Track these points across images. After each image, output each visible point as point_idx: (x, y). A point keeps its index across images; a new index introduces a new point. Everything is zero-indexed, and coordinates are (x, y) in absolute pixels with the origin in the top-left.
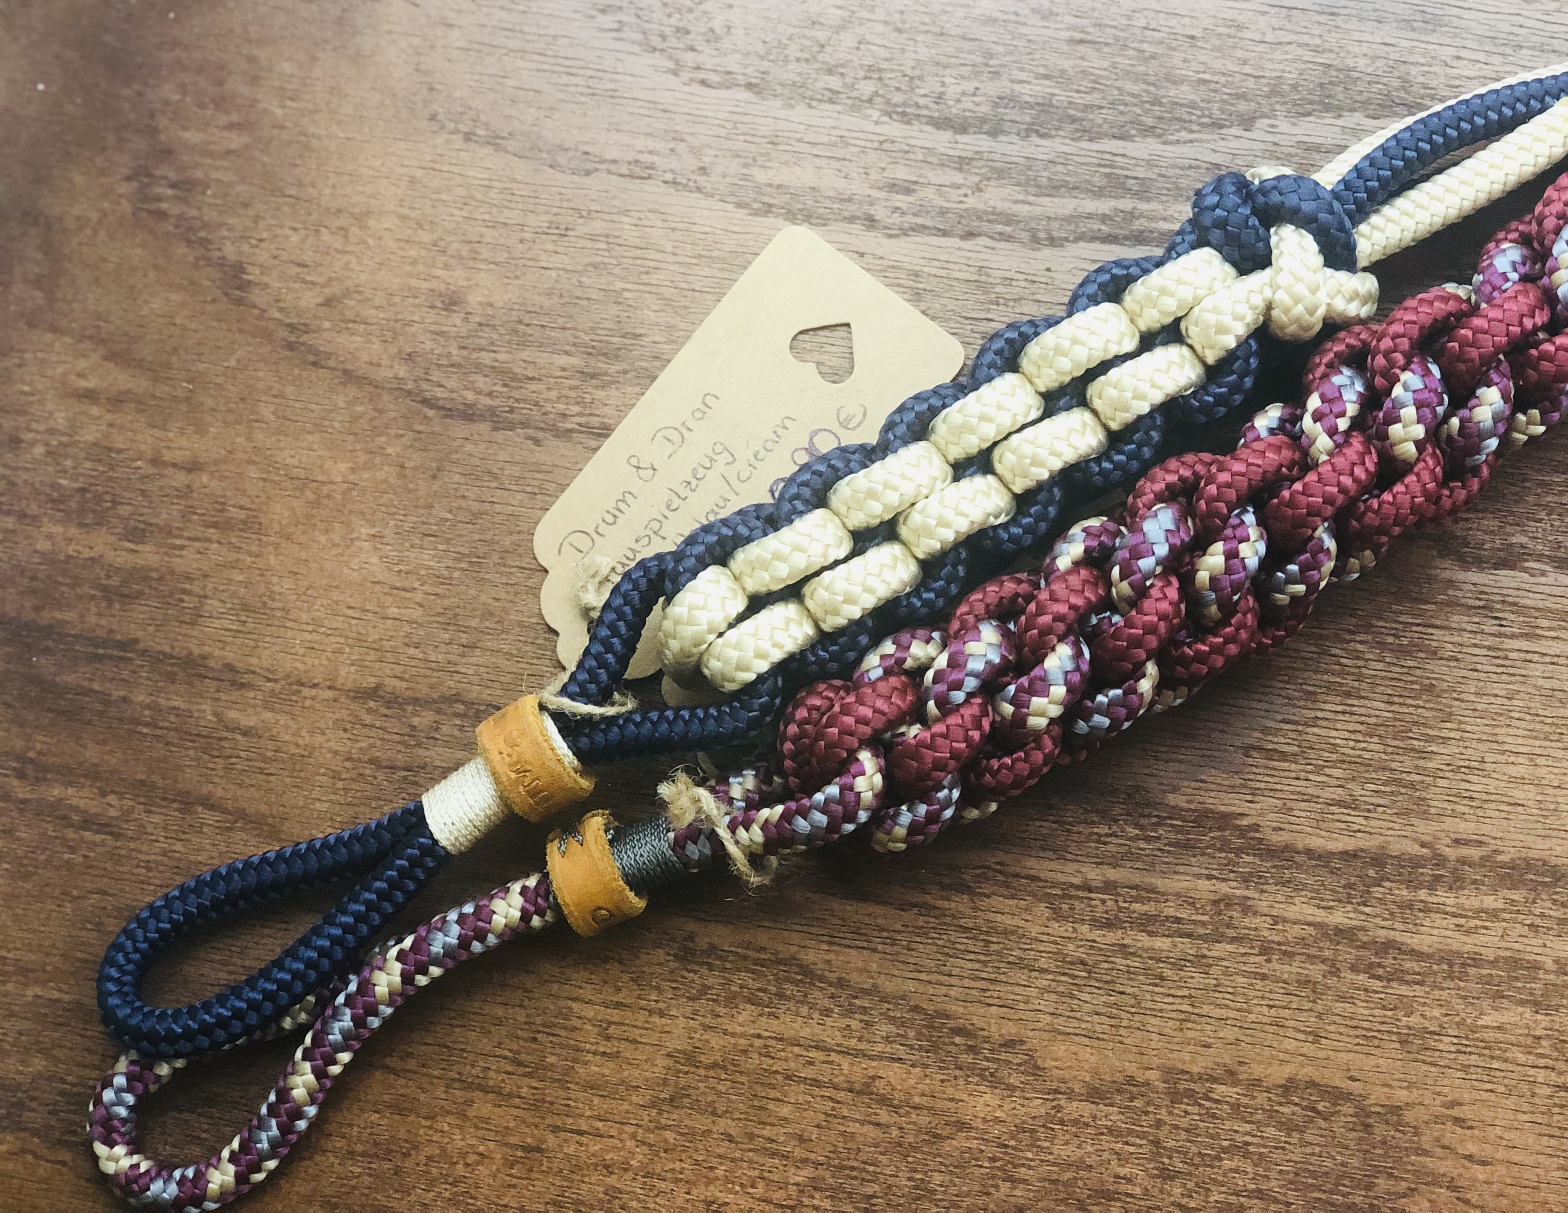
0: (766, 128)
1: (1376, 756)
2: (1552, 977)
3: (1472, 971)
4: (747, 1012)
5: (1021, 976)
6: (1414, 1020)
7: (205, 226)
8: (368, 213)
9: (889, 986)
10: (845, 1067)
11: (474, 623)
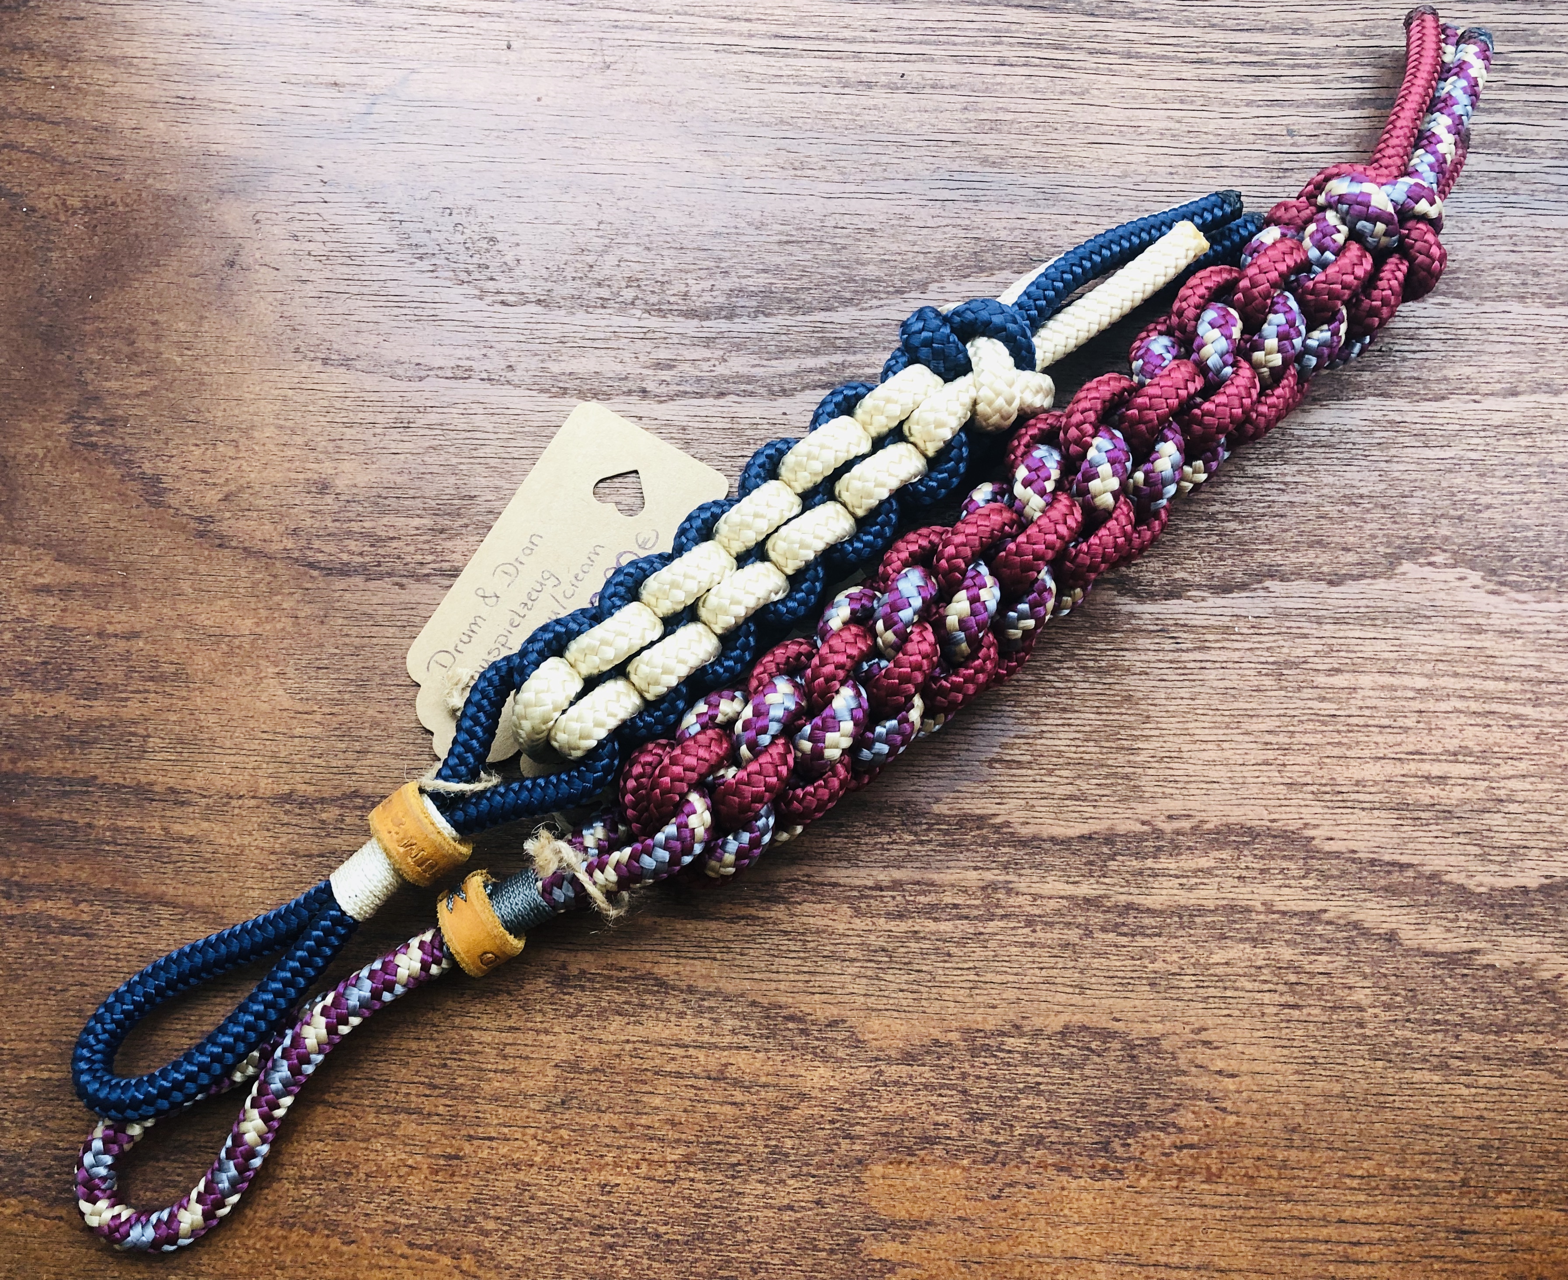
0: (555, 331)
1: (1095, 756)
2: (1262, 917)
3: (1198, 920)
4: (617, 1022)
5: (836, 967)
6: (1158, 965)
7: (128, 450)
8: (252, 427)
9: (729, 987)
10: (702, 1058)
11: (364, 733)
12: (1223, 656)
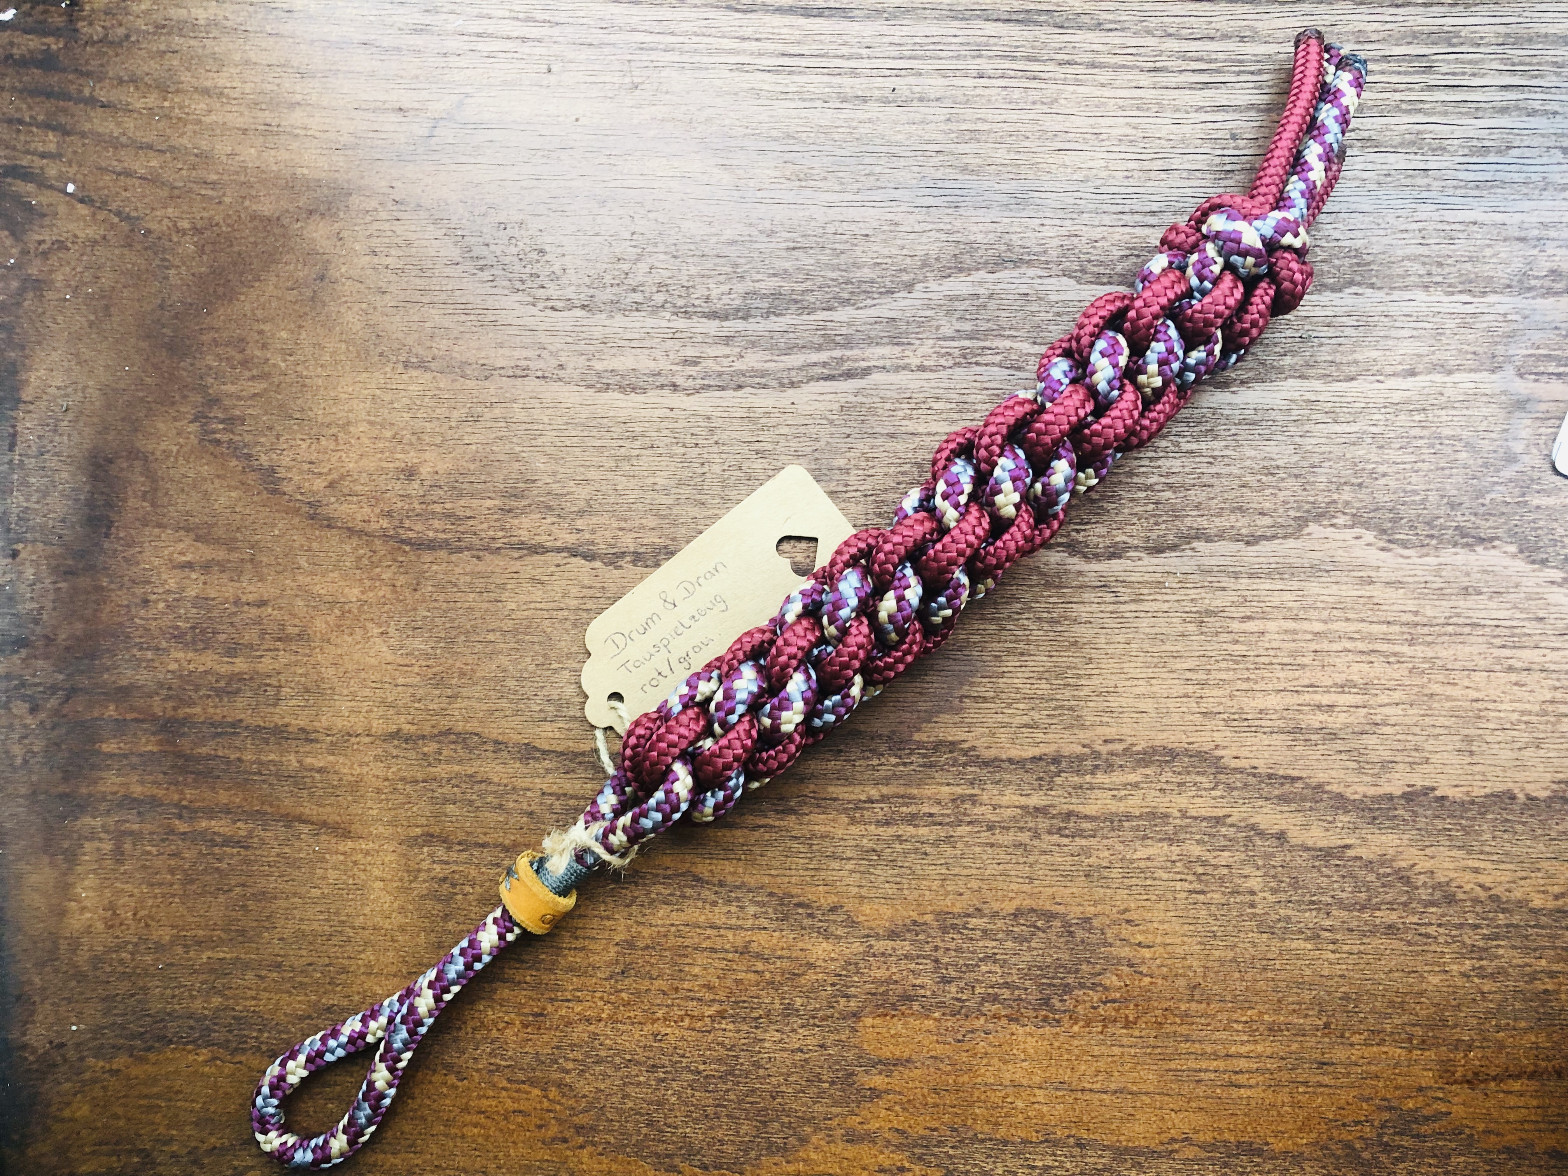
0: (598, 333)
1: (1046, 692)
2: (1178, 822)
3: (1126, 824)
4: (664, 910)
5: (835, 865)
6: (1091, 861)
7: (245, 446)
8: (348, 423)
9: (751, 882)
10: (731, 937)
11: (454, 681)
12: (1155, 606)
